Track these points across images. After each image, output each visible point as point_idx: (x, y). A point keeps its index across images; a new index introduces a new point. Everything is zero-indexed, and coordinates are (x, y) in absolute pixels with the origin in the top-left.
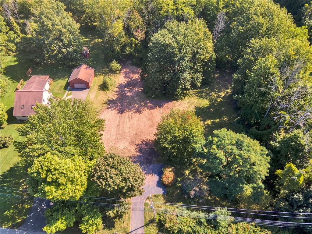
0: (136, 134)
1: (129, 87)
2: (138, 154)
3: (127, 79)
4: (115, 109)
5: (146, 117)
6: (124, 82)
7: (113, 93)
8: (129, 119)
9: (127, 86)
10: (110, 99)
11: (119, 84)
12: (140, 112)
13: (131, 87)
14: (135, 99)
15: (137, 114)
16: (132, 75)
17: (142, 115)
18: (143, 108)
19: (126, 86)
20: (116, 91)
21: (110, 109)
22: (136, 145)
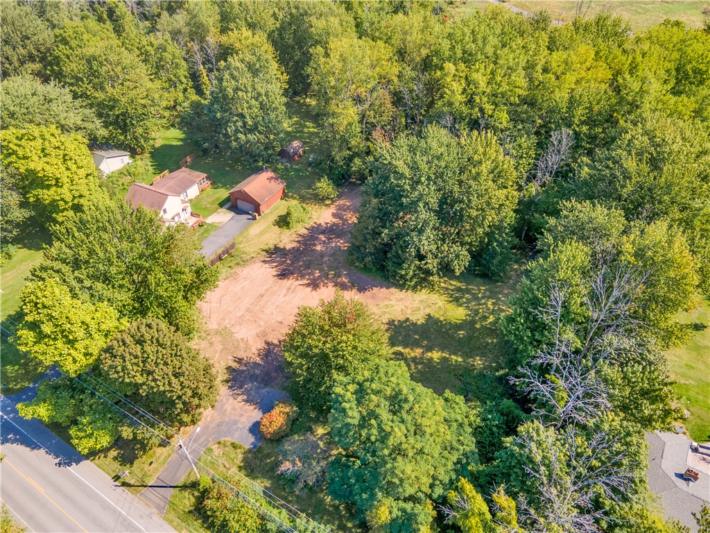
0: (281, 323)
1: (329, 234)
2: (258, 360)
3: (335, 220)
4: (276, 266)
6: (327, 224)
7: (294, 236)
8: (288, 291)
9: (327, 231)
10: (280, 245)
11: (315, 223)
12: (316, 288)
13: (333, 236)
14: (326, 259)
15: (308, 289)
16: (350, 216)
17: (315, 294)
18: (326, 281)
19: (324, 231)
20: (301, 235)
22: (265, 342)
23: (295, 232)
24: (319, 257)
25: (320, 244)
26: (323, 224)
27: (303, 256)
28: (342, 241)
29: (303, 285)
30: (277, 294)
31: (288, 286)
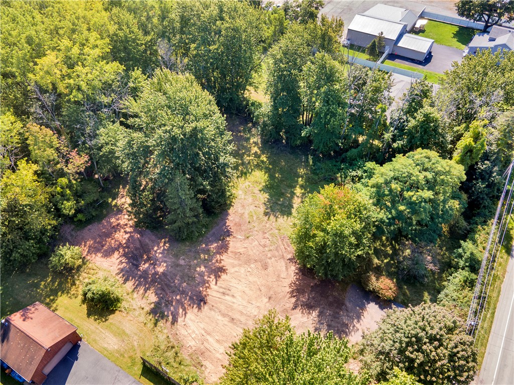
0: (270, 298)
1: (140, 260)
2: (315, 314)
3: (116, 255)
4: (184, 309)
5: (240, 265)
6: (121, 262)
7: (135, 295)
8: (228, 295)
9: (135, 262)
10: (148, 308)
11: (117, 274)
12: (222, 270)
13: (145, 257)
14: (182, 262)
15: (224, 276)
16: (113, 242)
17: (231, 270)
18: (213, 261)
19: (133, 264)
20: (136, 288)
21: (180, 320)
22: (293, 309)
23: (128, 294)
24: (178, 269)
25: (154, 268)
26: (122, 266)
27: (172, 284)
28: (155, 248)
29: (217, 280)
30: (231, 304)
31: (219, 295)
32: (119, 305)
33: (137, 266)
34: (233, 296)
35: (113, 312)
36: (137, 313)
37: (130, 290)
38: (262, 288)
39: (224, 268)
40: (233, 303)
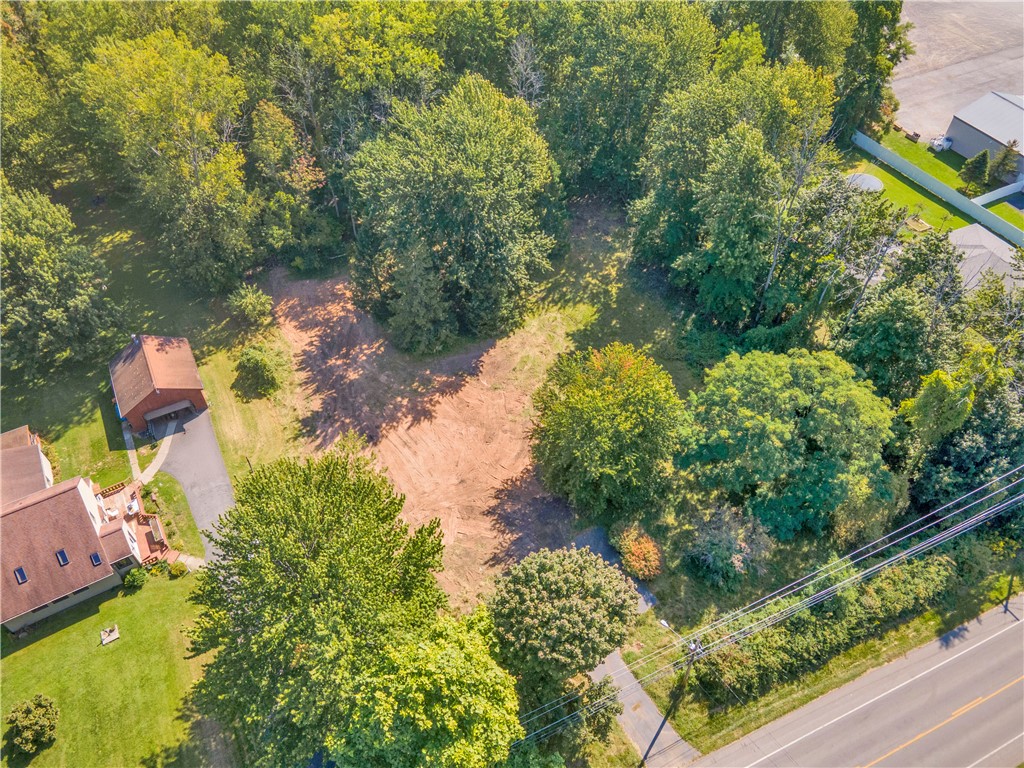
2: (510, 537)
3: (315, 332)
6: (311, 344)
7: (299, 390)
9: (327, 350)
10: (303, 413)
12: (428, 415)
13: (344, 350)
14: (383, 378)
15: (425, 424)
16: (323, 312)
17: (439, 420)
18: (426, 399)
19: (323, 352)
20: (306, 383)
23: (291, 384)
24: (373, 384)
25: (346, 370)
26: (307, 348)
27: (351, 400)
28: (365, 346)
29: (412, 425)
30: (405, 461)
31: (397, 442)
32: (271, 391)
33: (325, 356)
34: (415, 453)
35: (260, 396)
36: (284, 411)
37: (297, 381)
38: (462, 464)
39: (433, 414)
40: (409, 461)
